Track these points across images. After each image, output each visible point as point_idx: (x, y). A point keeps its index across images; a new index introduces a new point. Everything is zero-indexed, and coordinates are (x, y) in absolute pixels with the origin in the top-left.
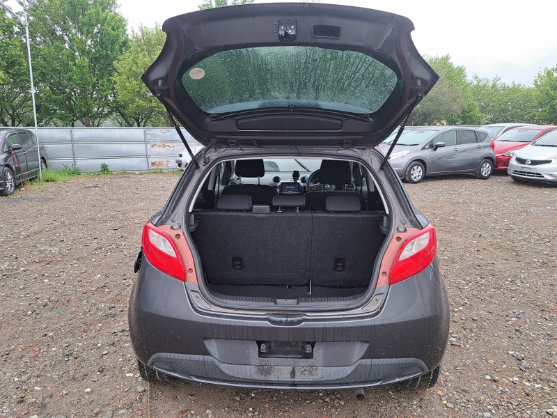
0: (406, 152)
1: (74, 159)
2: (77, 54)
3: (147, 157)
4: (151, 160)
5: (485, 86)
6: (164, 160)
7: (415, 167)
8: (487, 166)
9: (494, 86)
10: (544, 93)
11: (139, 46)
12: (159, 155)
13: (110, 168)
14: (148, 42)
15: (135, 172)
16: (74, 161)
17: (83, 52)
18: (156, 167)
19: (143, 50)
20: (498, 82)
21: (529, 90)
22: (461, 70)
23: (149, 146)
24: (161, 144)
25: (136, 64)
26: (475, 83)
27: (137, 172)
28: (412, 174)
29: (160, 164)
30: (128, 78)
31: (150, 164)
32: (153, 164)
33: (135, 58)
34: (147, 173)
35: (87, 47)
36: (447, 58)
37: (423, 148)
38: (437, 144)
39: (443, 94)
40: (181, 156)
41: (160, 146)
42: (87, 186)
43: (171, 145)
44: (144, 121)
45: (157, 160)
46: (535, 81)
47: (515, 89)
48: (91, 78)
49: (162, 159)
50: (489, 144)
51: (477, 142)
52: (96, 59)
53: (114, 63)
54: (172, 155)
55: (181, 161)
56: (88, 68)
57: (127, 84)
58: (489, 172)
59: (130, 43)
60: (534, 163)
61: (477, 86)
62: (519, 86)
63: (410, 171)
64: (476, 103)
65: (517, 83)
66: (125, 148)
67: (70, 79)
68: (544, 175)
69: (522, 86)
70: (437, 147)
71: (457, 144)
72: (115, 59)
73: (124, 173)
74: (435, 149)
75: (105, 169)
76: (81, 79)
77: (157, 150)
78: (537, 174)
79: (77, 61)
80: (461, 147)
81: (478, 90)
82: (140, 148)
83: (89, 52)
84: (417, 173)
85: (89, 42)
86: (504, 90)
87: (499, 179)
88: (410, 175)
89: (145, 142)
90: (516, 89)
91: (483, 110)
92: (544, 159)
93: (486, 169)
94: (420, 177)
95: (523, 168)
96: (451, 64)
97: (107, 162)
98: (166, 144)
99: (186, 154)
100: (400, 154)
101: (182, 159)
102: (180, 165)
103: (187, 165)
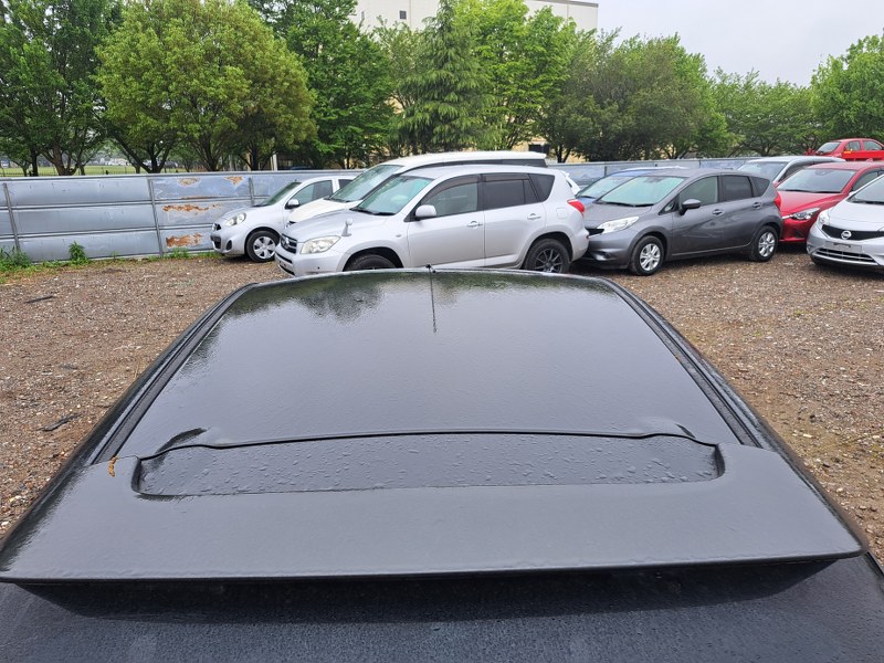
0: (631, 220)
1: (16, 237)
2: (27, 33)
3: (157, 228)
4: (167, 234)
5: (734, 87)
6: (190, 234)
7: (648, 247)
8: (768, 239)
9: (747, 87)
10: (828, 97)
11: (139, 19)
12: (180, 224)
13: (87, 251)
14: (157, 12)
15: (135, 257)
16: (17, 242)
17: (39, 30)
18: (174, 246)
19: (145, 27)
20: (754, 80)
21: (803, 92)
22: (697, 59)
23: (159, 208)
24: (183, 205)
25: (137, 52)
26: (718, 81)
27: (140, 258)
28: (643, 260)
29: (182, 241)
30: (124, 77)
31: (164, 242)
32: (169, 241)
33: (133, 40)
34: (156, 260)
35: (45, 21)
36: (676, 40)
37: (662, 212)
38: (686, 203)
39: (671, 102)
40: (219, 227)
41: (180, 208)
42: (33, 296)
43: (201, 205)
44: (161, 154)
45: (177, 234)
46: (814, 77)
47: (781, 90)
48: (56, 78)
49: (186, 232)
50: (772, 199)
51: (753, 196)
52: (63, 43)
53: (97, 49)
54: (204, 224)
55: (219, 238)
56: (48, 61)
57: (122, 89)
58: (771, 250)
59: (123, 12)
60: (857, 235)
61: (721, 88)
62: (786, 85)
63: (639, 255)
64: (722, 116)
65: (783, 81)
66: (113, 212)
67: (16, 81)
68: (875, 258)
69: (792, 85)
70: (686, 208)
71: (719, 201)
72: (98, 42)
73: (114, 261)
74: (682, 213)
75: (77, 253)
76: (37, 79)
77: (174, 215)
78: (863, 256)
79: (25, 46)
80: (726, 207)
81: (724, 92)
82: (143, 212)
83: (49, 32)
84: (651, 256)
85: (48, 12)
86: (763, 93)
87: (790, 261)
88: (638, 260)
89: (152, 201)
90: (783, 90)
91: (732, 126)
92: (875, 229)
93: (767, 243)
94: (656, 264)
95: (836, 244)
96: (683, 50)
97: (80, 240)
98: (192, 204)
99: (228, 224)
100: (620, 223)
101: (221, 234)
102: (218, 244)
103: (229, 245)
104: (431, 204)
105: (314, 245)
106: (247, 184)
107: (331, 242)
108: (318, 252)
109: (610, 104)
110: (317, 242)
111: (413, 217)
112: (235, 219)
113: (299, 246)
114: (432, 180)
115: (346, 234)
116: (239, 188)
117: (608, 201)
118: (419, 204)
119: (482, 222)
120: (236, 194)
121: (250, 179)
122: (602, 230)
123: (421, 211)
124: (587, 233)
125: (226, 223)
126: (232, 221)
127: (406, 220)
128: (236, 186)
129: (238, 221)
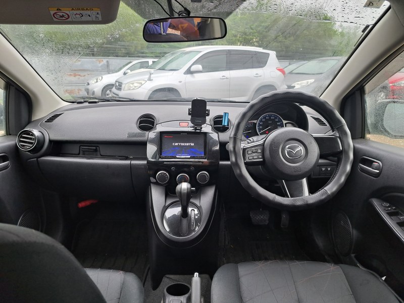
0: (310, 81)
6: (76, 89)
24: (72, 73)
29: (72, 92)
40: (88, 84)
41: (71, 75)
43: (82, 74)
49: (73, 88)
54: (82, 84)
55: (89, 89)
77: (68, 78)
98: (77, 73)
99: (93, 82)
100: (304, 82)
101: (90, 87)
102: (88, 93)
103: (93, 93)
104: (199, 64)
105: (131, 85)
106: (106, 63)
107: (141, 83)
108: (134, 89)
109: (289, 37)
110: (133, 84)
111: (189, 72)
112: (97, 79)
113: (123, 86)
114: (201, 52)
115: (150, 79)
116: (102, 66)
117: (297, 72)
118: (193, 64)
119: (228, 76)
120: (100, 69)
121: (107, 61)
122: (294, 87)
123: (194, 68)
124: (287, 87)
125: (92, 82)
126: (95, 81)
127: (185, 73)
128: (100, 65)
129: (99, 80)
